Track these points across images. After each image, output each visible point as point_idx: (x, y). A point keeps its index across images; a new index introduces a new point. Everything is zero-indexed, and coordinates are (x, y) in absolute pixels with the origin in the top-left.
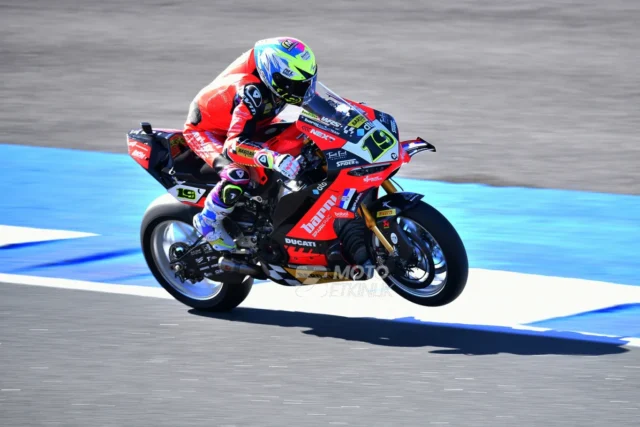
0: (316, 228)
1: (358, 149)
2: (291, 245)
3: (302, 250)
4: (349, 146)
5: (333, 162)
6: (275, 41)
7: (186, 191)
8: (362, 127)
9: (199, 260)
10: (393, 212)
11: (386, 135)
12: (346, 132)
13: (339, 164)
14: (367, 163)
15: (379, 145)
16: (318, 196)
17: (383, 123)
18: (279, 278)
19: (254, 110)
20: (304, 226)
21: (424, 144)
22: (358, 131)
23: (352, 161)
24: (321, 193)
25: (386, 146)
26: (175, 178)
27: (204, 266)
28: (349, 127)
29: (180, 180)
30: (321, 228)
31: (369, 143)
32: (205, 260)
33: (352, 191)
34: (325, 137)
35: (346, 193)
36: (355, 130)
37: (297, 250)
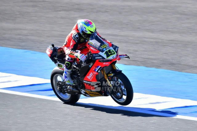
0: (91, 78)
1: (103, 54)
2: (85, 83)
3: (88, 84)
4: (100, 53)
5: (95, 57)
6: (83, 21)
7: (60, 65)
8: (105, 48)
9: (64, 87)
10: (112, 75)
11: (113, 51)
12: (100, 49)
13: (96, 58)
14: (105, 59)
15: (109, 54)
16: (91, 67)
17: (113, 48)
18: (84, 94)
19: (76, 41)
20: (88, 77)
21: (127, 56)
22: (104, 49)
23: (100, 58)
24: (92, 66)
25: (112, 54)
26: (57, 61)
27: (65, 89)
28: (101, 48)
29: (58, 61)
30: (92, 78)
31: (106, 53)
32: (65, 87)
33: (100, 67)
34: (94, 50)
35: (98, 67)
36: (103, 49)
37: (87, 85)
